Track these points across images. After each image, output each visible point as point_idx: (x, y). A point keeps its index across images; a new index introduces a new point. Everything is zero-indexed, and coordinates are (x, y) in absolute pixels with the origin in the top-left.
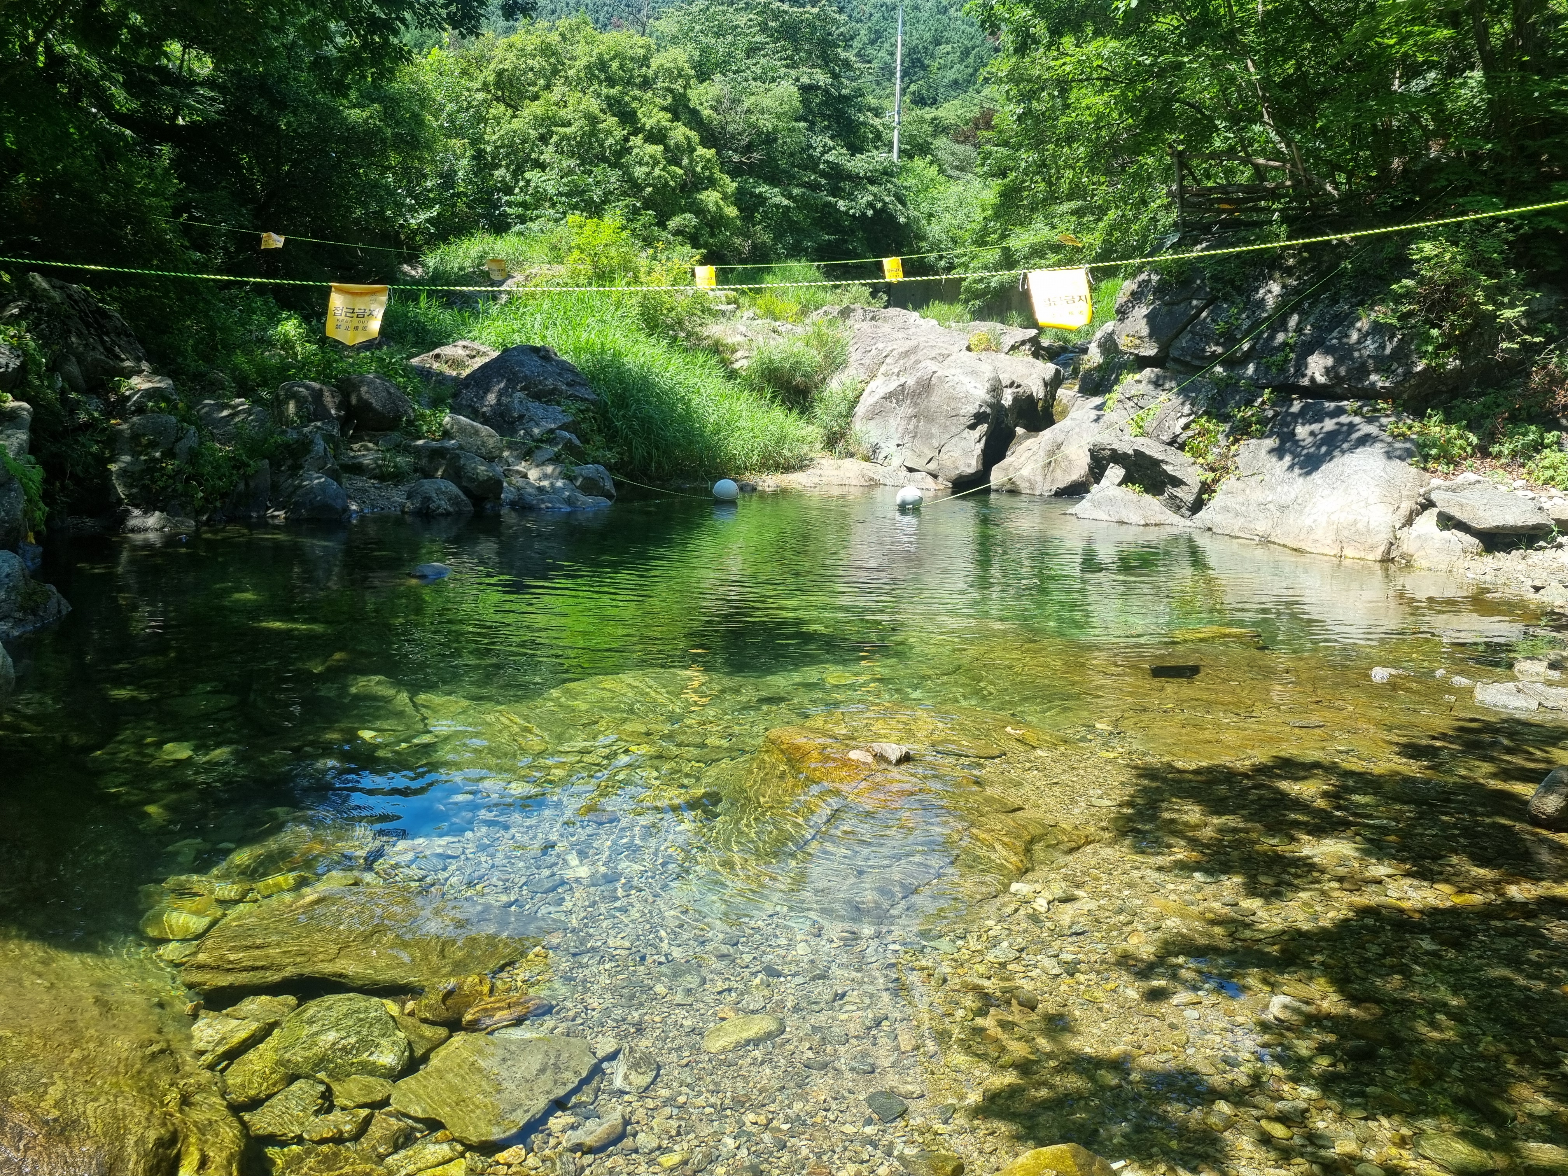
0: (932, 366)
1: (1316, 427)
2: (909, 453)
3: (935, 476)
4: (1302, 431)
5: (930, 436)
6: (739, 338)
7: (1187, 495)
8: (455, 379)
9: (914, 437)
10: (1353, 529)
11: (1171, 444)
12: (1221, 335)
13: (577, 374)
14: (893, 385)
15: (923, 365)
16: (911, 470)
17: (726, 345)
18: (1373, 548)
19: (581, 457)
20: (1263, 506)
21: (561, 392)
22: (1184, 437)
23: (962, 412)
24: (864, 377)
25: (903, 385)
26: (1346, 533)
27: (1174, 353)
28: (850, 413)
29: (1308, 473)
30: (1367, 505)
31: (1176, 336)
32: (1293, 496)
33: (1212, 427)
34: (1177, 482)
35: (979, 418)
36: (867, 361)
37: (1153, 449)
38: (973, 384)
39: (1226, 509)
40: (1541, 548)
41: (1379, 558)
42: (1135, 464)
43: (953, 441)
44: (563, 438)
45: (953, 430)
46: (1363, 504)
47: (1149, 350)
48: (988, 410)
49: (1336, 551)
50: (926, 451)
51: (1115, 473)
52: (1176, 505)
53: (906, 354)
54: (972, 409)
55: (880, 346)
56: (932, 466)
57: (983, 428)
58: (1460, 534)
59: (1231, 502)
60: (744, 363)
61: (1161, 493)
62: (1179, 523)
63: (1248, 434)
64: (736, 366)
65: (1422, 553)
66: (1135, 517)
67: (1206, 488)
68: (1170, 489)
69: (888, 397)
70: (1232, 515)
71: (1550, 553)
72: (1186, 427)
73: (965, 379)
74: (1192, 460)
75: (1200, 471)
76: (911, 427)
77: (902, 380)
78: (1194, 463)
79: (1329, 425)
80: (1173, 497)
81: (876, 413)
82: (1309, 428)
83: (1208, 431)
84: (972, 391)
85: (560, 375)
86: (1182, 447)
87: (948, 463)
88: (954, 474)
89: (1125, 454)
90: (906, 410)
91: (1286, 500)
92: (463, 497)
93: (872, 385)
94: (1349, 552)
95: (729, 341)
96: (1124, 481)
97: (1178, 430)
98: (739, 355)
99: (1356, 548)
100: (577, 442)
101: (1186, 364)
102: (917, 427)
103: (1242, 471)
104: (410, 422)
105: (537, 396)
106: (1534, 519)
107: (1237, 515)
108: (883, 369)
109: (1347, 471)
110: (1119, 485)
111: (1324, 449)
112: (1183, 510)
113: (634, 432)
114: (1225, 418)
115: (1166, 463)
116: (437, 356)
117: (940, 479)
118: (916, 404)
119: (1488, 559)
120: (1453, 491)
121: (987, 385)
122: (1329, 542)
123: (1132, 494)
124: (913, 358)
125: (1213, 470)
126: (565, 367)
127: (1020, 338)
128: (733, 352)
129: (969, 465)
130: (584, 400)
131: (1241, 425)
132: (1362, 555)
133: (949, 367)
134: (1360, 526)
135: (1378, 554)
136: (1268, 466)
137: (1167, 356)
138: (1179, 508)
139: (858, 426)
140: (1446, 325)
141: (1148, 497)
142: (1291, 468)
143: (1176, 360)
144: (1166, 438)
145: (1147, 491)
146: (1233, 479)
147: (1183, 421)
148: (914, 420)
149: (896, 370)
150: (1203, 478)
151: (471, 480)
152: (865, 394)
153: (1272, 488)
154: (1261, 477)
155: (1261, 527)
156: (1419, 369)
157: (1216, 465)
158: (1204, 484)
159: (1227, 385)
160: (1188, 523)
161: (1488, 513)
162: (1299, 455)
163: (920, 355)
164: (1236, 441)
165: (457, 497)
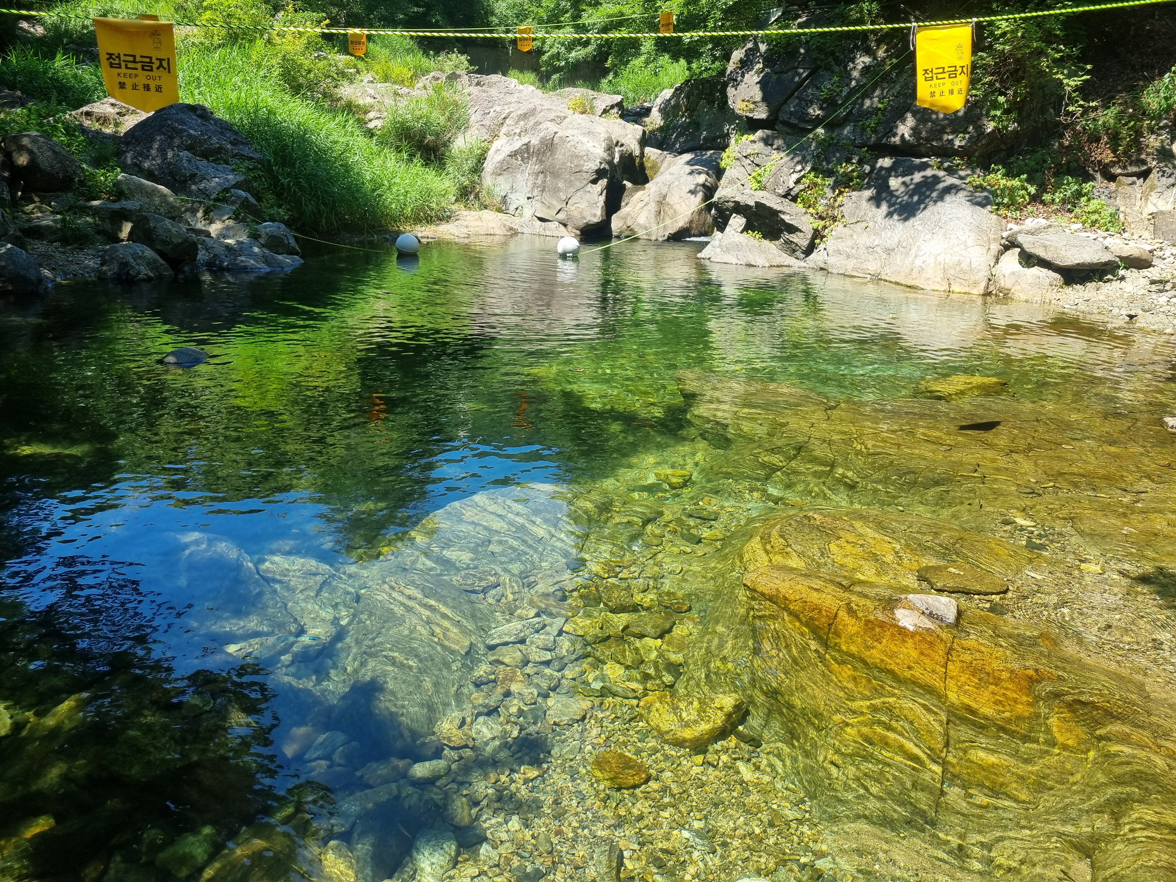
0: (553, 127)
1: (907, 179)
2: (539, 205)
3: (565, 225)
4: (894, 183)
5: (557, 190)
6: (369, 100)
7: (801, 240)
8: (114, 137)
9: (543, 191)
10: (958, 269)
11: (785, 196)
12: (825, 101)
13: (236, 133)
14: (517, 144)
15: (544, 126)
16: (541, 220)
17: (358, 106)
18: (976, 283)
19: (259, 216)
20: (870, 249)
21: (227, 151)
22: (796, 190)
23: (585, 168)
24: (486, 137)
25: (527, 145)
26: (952, 272)
27: (783, 116)
28: (477, 169)
29: (906, 219)
30: (967, 247)
31: (785, 102)
32: (896, 240)
33: (819, 181)
34: (792, 229)
35: (600, 174)
36: (487, 122)
37: (773, 202)
38: (591, 144)
39: (839, 252)
40: (1109, 280)
41: (982, 292)
42: (755, 214)
43: (579, 194)
44: (239, 197)
45: (578, 184)
46: (962, 247)
47: (761, 114)
48: (607, 167)
49: (945, 287)
50: (555, 203)
51: (737, 221)
52: (791, 249)
53: (525, 116)
54: (593, 166)
55: (498, 109)
56: (561, 216)
57: (604, 182)
58: (1045, 271)
59: (841, 246)
60: (378, 123)
61: (777, 238)
62: (796, 264)
63: (849, 187)
64: (371, 125)
65: (1018, 287)
66: (760, 261)
67: (818, 235)
68: (786, 236)
69: (514, 155)
70: (843, 257)
71: (1116, 284)
72: (798, 182)
73: (584, 140)
74: (804, 210)
75: (812, 220)
76: (539, 182)
77: (525, 140)
78: (806, 213)
79: (918, 177)
80: (788, 242)
81: (504, 169)
82: (900, 180)
83: (816, 184)
84: (592, 149)
85: (222, 133)
86: (794, 199)
87: (576, 214)
88: (582, 223)
89: (747, 205)
90: (532, 166)
91: (892, 243)
92: (162, 261)
93: (497, 144)
94: (955, 288)
95: (361, 102)
96: (746, 229)
97: (791, 185)
98: (371, 115)
99: (961, 284)
100: (252, 200)
101: (793, 126)
102: (544, 182)
103: (847, 220)
104: (82, 183)
105: (205, 155)
106: (1105, 257)
107: (848, 257)
108: (504, 130)
109: (943, 218)
110: (742, 232)
111: (916, 198)
112: (798, 253)
113: (301, 188)
114: (829, 173)
115: (784, 213)
116: (88, 114)
117: (569, 228)
118: (541, 162)
119: (1069, 290)
120: (1032, 234)
121: (604, 145)
122: (938, 279)
123: (752, 239)
124: (532, 121)
125: (822, 218)
126: (224, 127)
127: (609, 103)
128: (366, 113)
129: (595, 215)
130: (250, 159)
131: (844, 179)
132: (967, 290)
133: (567, 128)
134: (964, 266)
135: (980, 289)
136: (870, 214)
137: (777, 118)
138: (794, 251)
139: (488, 180)
140: (1010, 92)
141: (766, 243)
142: (890, 215)
143: (785, 123)
144: (781, 191)
145: (765, 237)
146: (841, 226)
147: (795, 176)
148: (541, 176)
149: (518, 131)
150: (815, 226)
151: (164, 242)
152: (490, 153)
153: (877, 234)
154: (864, 224)
155: (873, 267)
156: (989, 130)
157: (824, 215)
158: (816, 231)
159: (830, 145)
160: (802, 264)
161: (1069, 253)
162: (894, 205)
163: (539, 117)
164: (841, 193)
165: (155, 261)
